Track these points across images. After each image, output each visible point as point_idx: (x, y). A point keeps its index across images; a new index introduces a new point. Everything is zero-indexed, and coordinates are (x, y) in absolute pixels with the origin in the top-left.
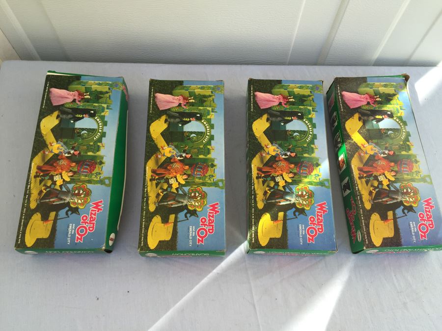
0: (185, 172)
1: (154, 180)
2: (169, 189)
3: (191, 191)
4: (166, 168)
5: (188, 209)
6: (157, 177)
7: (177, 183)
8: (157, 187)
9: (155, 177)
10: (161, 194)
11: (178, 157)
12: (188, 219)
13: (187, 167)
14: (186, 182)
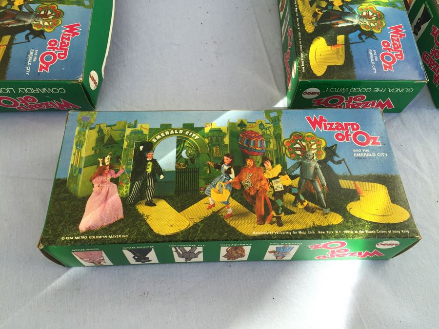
0: (258, 165)
1: (279, 218)
2: (295, 191)
3: (293, 155)
4: (254, 198)
5: (325, 161)
6: (273, 213)
7: (281, 177)
8: (293, 213)
9: (274, 217)
10: (305, 204)
11: (230, 178)
12: (344, 160)
13: (248, 161)
14: (277, 163)
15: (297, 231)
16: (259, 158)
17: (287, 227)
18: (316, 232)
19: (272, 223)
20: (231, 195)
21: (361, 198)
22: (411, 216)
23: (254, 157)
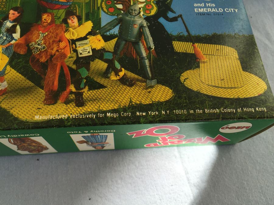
0: (58, 22)
1: (79, 95)
2: (109, 56)
3: (112, 10)
4: (45, 66)
6: (72, 88)
7: (91, 38)
8: (102, 86)
9: (71, 93)
10: (121, 74)
11: (13, 38)
12: (180, 16)
13: (45, 17)
14: (87, 19)
15: (105, 112)
16: (62, 13)
17: (90, 108)
18: (134, 113)
19: (67, 102)
20: (10, 63)
21: (201, 65)
22: (269, 87)
23: (55, 12)
